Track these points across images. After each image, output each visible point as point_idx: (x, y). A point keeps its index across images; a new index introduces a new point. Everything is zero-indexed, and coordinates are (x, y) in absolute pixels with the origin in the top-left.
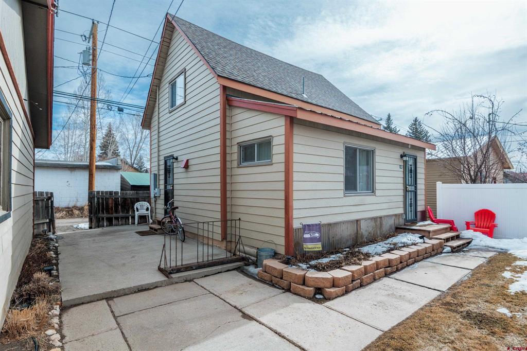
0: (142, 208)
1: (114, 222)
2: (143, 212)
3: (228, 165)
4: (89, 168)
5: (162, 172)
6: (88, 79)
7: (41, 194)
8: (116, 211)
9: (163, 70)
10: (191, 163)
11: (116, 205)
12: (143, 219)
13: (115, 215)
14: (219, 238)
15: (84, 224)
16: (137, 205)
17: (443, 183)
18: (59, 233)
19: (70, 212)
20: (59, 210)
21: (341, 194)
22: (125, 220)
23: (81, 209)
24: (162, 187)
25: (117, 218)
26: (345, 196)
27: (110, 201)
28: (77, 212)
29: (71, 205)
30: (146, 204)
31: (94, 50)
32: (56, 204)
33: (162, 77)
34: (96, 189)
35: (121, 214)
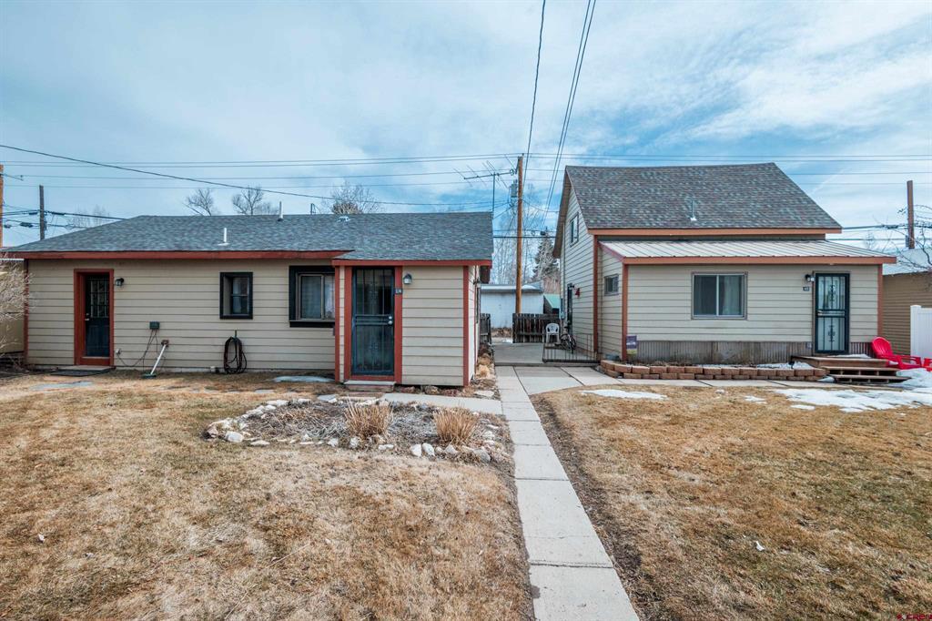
0: (553, 328)
1: (531, 340)
2: (553, 332)
3: (599, 294)
4: (516, 293)
5: (566, 298)
6: (516, 211)
7: (483, 315)
8: (532, 330)
9: (567, 208)
10: (581, 291)
11: (532, 326)
12: (553, 337)
13: (531, 333)
14: (593, 350)
15: (510, 341)
16: (548, 326)
17: (923, 307)
18: (493, 344)
19: (501, 332)
20: (495, 330)
21: (689, 317)
22: (539, 338)
23: (509, 330)
24: (566, 310)
25: (533, 337)
26: (692, 319)
27: (527, 322)
28: (506, 332)
29: (502, 327)
30: (556, 326)
31: (520, 182)
32: (492, 326)
33: (566, 214)
34: (522, 312)
35: (535, 333)
